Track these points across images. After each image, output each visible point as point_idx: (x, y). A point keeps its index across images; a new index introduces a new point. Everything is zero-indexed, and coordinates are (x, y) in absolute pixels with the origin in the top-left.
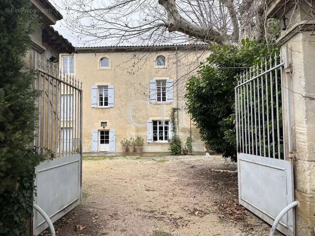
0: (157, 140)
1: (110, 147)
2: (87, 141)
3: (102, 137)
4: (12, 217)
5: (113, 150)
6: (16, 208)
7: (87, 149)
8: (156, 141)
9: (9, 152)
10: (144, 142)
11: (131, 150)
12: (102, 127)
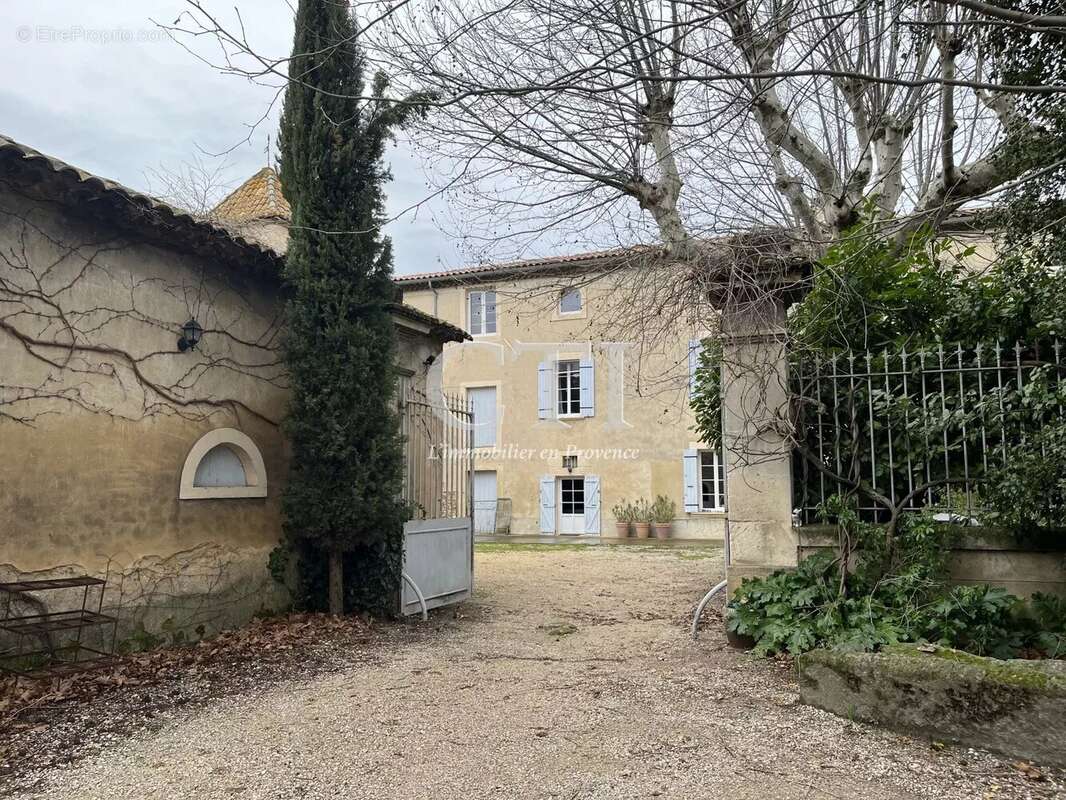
0: (714, 507)
1: (587, 524)
2: (529, 505)
3: (566, 497)
4: (379, 581)
5: (595, 530)
6: (382, 571)
7: (529, 526)
8: (712, 509)
9: (379, 502)
10: (677, 511)
11: (641, 532)
12: (566, 469)
